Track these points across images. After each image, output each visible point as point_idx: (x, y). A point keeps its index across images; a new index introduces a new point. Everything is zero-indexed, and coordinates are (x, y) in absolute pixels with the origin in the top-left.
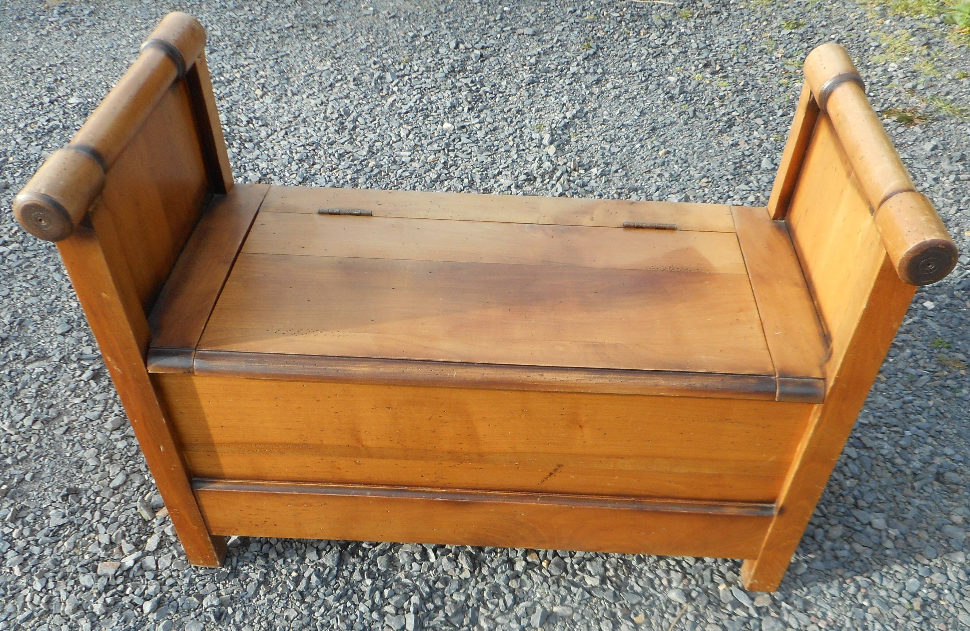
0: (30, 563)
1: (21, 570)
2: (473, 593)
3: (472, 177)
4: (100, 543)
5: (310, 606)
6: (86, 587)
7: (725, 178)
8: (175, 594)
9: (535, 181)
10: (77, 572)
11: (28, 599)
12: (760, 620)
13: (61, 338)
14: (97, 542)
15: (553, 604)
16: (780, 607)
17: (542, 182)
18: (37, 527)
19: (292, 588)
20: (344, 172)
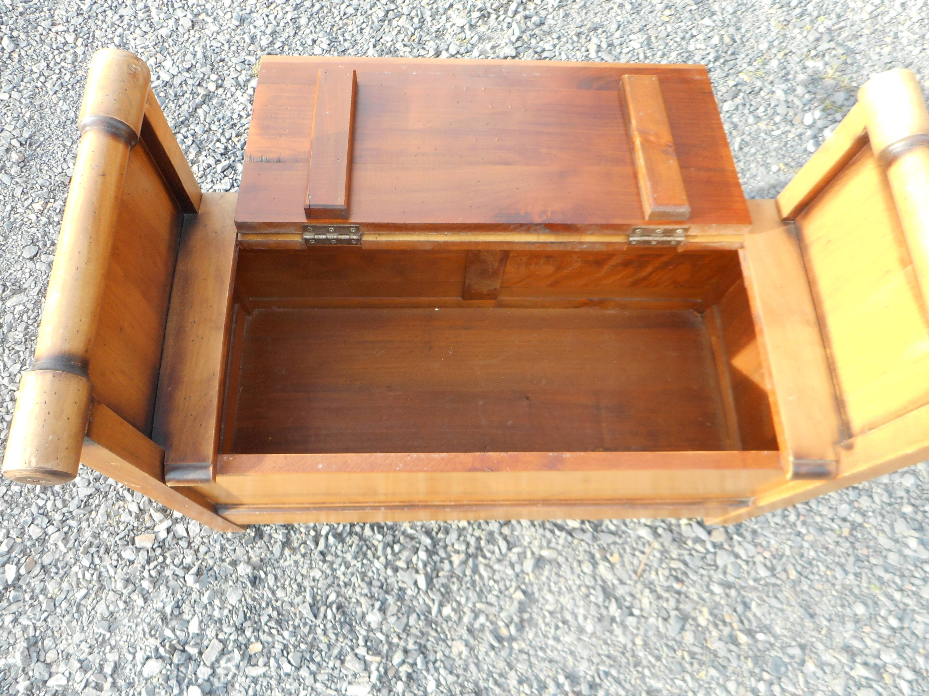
0: (72, 538)
1: (65, 546)
2: (472, 541)
3: (422, 15)
4: (130, 512)
5: (332, 563)
6: (130, 561)
7: (689, 8)
8: (211, 562)
9: (489, 17)
10: (116, 545)
11: (80, 576)
12: (715, 554)
13: (30, 264)
14: (127, 511)
15: (541, 547)
16: (731, 539)
17: (497, 19)
18: (67, 497)
19: (313, 548)
20: (282, 9)
